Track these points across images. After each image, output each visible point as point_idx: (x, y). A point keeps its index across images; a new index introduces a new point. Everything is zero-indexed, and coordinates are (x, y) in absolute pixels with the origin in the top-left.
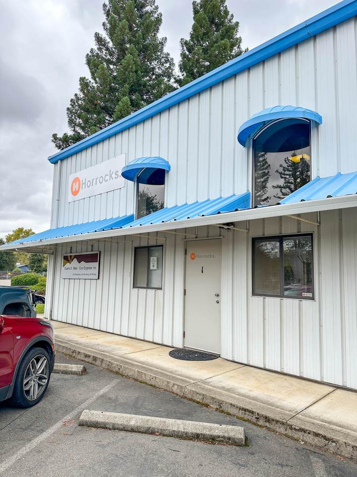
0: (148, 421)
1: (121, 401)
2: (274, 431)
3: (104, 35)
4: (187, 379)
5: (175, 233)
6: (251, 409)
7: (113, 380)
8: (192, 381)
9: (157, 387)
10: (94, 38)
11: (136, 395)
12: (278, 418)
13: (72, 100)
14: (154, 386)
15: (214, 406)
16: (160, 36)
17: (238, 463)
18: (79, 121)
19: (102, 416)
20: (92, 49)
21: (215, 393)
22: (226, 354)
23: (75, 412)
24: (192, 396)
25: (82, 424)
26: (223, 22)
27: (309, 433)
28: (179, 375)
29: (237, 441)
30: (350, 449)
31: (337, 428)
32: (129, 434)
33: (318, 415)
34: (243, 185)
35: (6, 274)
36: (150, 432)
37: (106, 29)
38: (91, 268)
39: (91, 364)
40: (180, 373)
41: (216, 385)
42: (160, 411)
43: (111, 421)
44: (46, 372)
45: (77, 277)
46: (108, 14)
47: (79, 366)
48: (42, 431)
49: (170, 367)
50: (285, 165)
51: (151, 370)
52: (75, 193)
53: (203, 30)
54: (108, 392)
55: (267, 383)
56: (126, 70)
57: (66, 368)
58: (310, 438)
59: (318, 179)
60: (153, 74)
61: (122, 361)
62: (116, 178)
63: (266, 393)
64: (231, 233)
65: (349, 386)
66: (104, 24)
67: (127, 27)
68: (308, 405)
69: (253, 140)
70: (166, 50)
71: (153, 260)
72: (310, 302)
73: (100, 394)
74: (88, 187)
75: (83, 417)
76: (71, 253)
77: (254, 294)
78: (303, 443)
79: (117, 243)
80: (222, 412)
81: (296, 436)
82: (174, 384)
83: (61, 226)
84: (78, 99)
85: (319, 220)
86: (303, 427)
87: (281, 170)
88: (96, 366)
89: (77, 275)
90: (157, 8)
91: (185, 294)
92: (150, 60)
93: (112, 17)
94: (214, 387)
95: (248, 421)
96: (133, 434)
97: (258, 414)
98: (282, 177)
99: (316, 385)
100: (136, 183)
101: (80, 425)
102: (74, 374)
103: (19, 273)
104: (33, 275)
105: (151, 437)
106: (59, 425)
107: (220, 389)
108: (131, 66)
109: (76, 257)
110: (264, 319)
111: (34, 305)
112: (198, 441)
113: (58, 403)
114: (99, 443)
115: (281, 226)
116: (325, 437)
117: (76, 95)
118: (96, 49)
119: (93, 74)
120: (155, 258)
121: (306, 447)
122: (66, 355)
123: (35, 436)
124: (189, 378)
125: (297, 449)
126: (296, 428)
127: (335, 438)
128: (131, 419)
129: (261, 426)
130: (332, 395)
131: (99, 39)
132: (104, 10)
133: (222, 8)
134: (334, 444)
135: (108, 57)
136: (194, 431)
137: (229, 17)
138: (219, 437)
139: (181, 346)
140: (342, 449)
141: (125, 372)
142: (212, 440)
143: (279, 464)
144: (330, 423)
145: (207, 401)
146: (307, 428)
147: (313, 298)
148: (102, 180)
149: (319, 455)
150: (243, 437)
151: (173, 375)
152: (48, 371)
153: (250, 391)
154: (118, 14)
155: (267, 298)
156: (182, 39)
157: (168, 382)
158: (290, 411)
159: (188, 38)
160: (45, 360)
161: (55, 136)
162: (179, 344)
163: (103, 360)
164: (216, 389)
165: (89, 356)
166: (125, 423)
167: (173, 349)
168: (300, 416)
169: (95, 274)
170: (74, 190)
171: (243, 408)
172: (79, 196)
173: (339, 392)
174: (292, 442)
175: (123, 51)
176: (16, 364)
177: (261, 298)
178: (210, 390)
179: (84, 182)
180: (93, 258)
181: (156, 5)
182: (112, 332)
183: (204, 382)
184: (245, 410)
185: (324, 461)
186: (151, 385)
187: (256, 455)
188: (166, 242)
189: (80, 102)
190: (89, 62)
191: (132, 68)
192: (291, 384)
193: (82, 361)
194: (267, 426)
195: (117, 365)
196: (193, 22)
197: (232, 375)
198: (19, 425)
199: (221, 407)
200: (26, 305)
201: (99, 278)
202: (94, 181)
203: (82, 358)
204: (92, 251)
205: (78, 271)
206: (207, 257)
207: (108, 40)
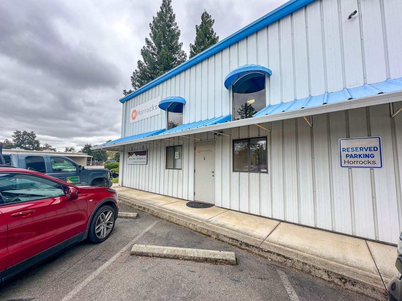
0: (175, 250)
1: (159, 235)
2: (251, 252)
3: (150, 39)
4: (197, 220)
5: (189, 137)
6: (237, 239)
7: (154, 221)
8: (200, 221)
9: (180, 225)
10: (145, 41)
11: (168, 231)
12: (253, 244)
13: (134, 73)
14: (178, 225)
15: (214, 237)
16: (179, 42)
17: (234, 279)
18: (137, 83)
19: (145, 248)
20: (144, 46)
21: (215, 228)
22: (218, 203)
23: (129, 245)
24: (201, 230)
25: (133, 254)
26: (211, 36)
27: (274, 254)
28: (192, 217)
29: (231, 262)
30: (301, 264)
31: (290, 249)
32: (163, 260)
33: (276, 240)
34: (227, 111)
35: (102, 163)
36: (176, 258)
37: (151, 37)
38: (142, 159)
39: (142, 211)
40: (193, 216)
41: (214, 223)
42: (182, 242)
43: (151, 252)
44: (112, 220)
45: (135, 163)
46: (152, 29)
47: (134, 213)
48: (106, 260)
49: (187, 213)
50: (241, 108)
51: (177, 215)
52: (134, 118)
53: (201, 40)
54: (151, 230)
55: (242, 220)
56: (162, 57)
57: (127, 215)
58: (274, 257)
59: (270, 106)
60: (176, 61)
61: (160, 209)
62: (156, 109)
63: (243, 227)
64: (221, 137)
65: (288, 220)
66: (150, 34)
67: (162, 35)
68: (268, 233)
69: (233, 86)
70: (182, 49)
71: (177, 153)
72: (266, 174)
73: (146, 231)
74: (141, 115)
75: (134, 249)
76: (132, 150)
77: (234, 171)
78: (270, 260)
79: (157, 144)
80: (219, 240)
81: (265, 256)
82: (190, 223)
83: (126, 136)
84: (137, 72)
85: (270, 129)
86: (270, 250)
87: (239, 111)
88: (145, 212)
89: (135, 162)
90: (178, 27)
91: (195, 172)
92: (174, 53)
93: (155, 30)
94: (213, 224)
95: (235, 245)
96: (166, 259)
97: (241, 242)
98: (240, 114)
99: (269, 220)
100: (167, 111)
101: (131, 255)
102: (131, 218)
103: (109, 162)
104: (116, 163)
105: (177, 262)
106: (118, 254)
107: (216, 225)
108: (164, 56)
109: (134, 152)
110: (239, 185)
111: (111, 179)
112: (206, 263)
113: (119, 239)
114: (143, 268)
115: (249, 133)
116: (284, 257)
117: (136, 70)
118: (146, 46)
119: (144, 59)
120: (178, 152)
121: (273, 263)
122: (128, 206)
123: (100, 265)
124: (199, 219)
125: (268, 264)
126: (265, 250)
127: (291, 257)
128: (164, 249)
129: (243, 249)
130: (279, 226)
131: (148, 42)
132: (150, 27)
133: (210, 29)
134: (290, 261)
135: (153, 51)
136: (204, 256)
137: (214, 34)
138: (220, 259)
139: (193, 200)
140: (296, 264)
141: (161, 217)
142: (215, 261)
143: (259, 278)
144: (284, 246)
145: (210, 234)
146: (272, 251)
147: (267, 172)
148: (148, 110)
149: (283, 269)
150: (235, 259)
151: (189, 218)
152: (113, 219)
153: (234, 226)
154: (158, 29)
155: (241, 173)
156: (190, 44)
157: (186, 222)
158: (259, 239)
159: (193, 44)
160: (111, 212)
161: (125, 91)
162: (191, 199)
163: (149, 209)
164: (214, 226)
165: (141, 207)
166: (160, 253)
167: (188, 202)
168: (265, 242)
169: (145, 162)
170: (133, 117)
171: (232, 238)
172: (136, 120)
173: (282, 224)
174: (264, 259)
175: (160, 48)
176: (90, 217)
177: (238, 173)
178: (211, 227)
179: (138, 112)
180: (143, 153)
181: (177, 26)
182: (155, 193)
183: (208, 222)
184: (233, 239)
185: (286, 273)
186: (176, 224)
187: (244, 271)
188: (184, 144)
189: (138, 74)
190: (142, 53)
191: (165, 57)
192: (256, 220)
193: (137, 209)
194: (247, 249)
195: (157, 212)
196: (196, 36)
197: (222, 216)
198: (91, 256)
199: (218, 237)
200: (106, 179)
201: (147, 164)
202: (144, 111)
203: (137, 208)
204: (143, 149)
205: (136, 160)
206: (207, 151)
207: (152, 42)
